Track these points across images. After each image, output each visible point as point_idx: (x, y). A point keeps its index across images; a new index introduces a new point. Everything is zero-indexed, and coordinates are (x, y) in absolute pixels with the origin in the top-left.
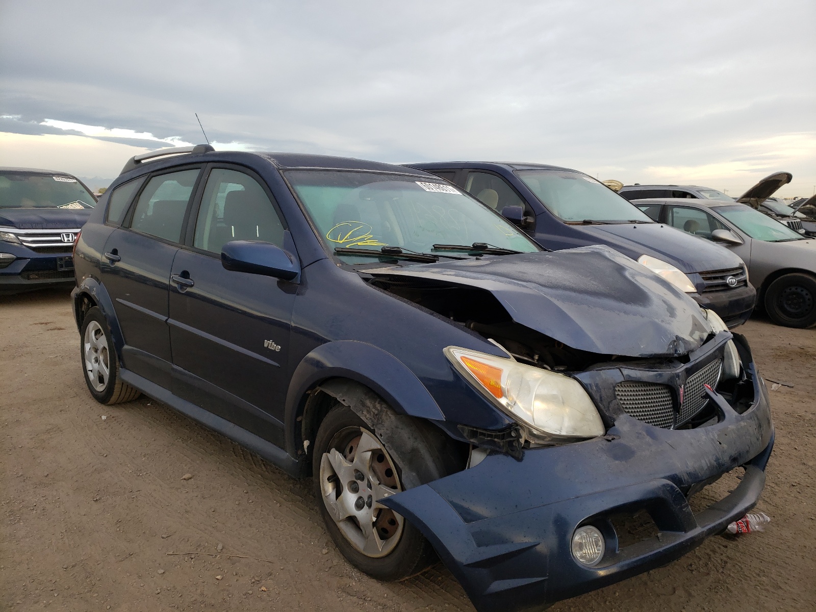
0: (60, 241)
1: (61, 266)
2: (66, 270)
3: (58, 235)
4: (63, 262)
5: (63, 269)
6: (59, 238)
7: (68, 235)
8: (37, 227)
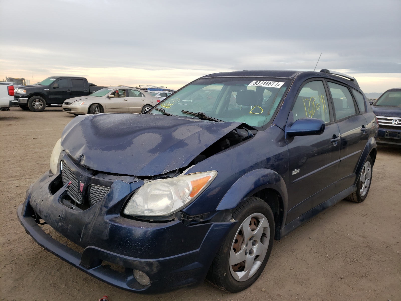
0: (391, 123)
1: (387, 135)
2: (389, 138)
3: (391, 120)
4: (388, 134)
5: (387, 137)
6: (391, 122)
7: (396, 121)
8: (386, 116)
